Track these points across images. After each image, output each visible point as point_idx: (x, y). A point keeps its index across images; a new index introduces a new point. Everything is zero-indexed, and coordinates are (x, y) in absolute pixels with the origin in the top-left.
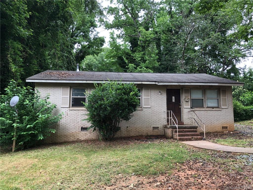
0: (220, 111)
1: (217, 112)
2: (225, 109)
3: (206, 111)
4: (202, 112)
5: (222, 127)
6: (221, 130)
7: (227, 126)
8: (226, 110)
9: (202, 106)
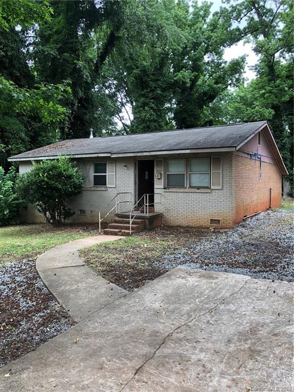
0: (208, 194)
1: (203, 194)
2: (217, 191)
3: (186, 194)
4: (180, 194)
5: (211, 220)
6: (208, 224)
7: (219, 219)
8: (219, 191)
9: (182, 186)
